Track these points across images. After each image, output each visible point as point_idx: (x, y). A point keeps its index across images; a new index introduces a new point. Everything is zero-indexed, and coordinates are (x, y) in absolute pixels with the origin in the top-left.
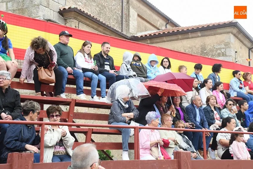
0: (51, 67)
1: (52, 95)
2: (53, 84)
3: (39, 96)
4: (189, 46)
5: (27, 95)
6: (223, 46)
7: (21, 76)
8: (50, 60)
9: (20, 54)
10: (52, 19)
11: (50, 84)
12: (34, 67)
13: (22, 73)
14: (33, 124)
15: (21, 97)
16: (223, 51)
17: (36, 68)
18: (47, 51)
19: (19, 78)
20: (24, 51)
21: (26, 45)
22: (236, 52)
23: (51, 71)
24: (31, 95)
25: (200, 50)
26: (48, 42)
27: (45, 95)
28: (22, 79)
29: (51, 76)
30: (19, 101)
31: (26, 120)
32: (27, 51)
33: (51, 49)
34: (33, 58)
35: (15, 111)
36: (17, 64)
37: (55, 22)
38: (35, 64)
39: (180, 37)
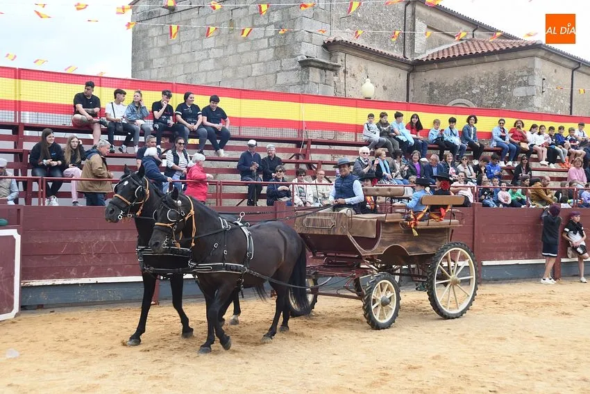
4: (484, 72)
6: (525, 73)
16: (525, 79)
22: (544, 79)
25: (498, 77)
39: (474, 60)
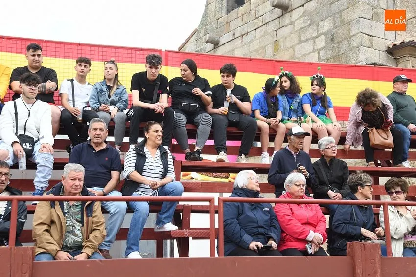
0: (387, 127)
1: (389, 165)
2: (390, 150)
3: (371, 166)
5: (352, 165)
7: (346, 142)
8: (384, 118)
9: (342, 113)
10: (377, 61)
11: (385, 150)
12: (362, 129)
13: (347, 138)
14: (370, 204)
15: (349, 169)
17: (366, 130)
18: (379, 107)
19: (343, 144)
20: (348, 109)
21: (350, 101)
23: (386, 132)
24: (357, 165)
26: (379, 93)
27: (379, 164)
28: (347, 147)
29: (386, 139)
30: (348, 174)
31: (358, 200)
32: (351, 109)
33: (384, 102)
34: (360, 118)
35: (345, 188)
36: (340, 126)
37: (384, 66)
38: (363, 124)
